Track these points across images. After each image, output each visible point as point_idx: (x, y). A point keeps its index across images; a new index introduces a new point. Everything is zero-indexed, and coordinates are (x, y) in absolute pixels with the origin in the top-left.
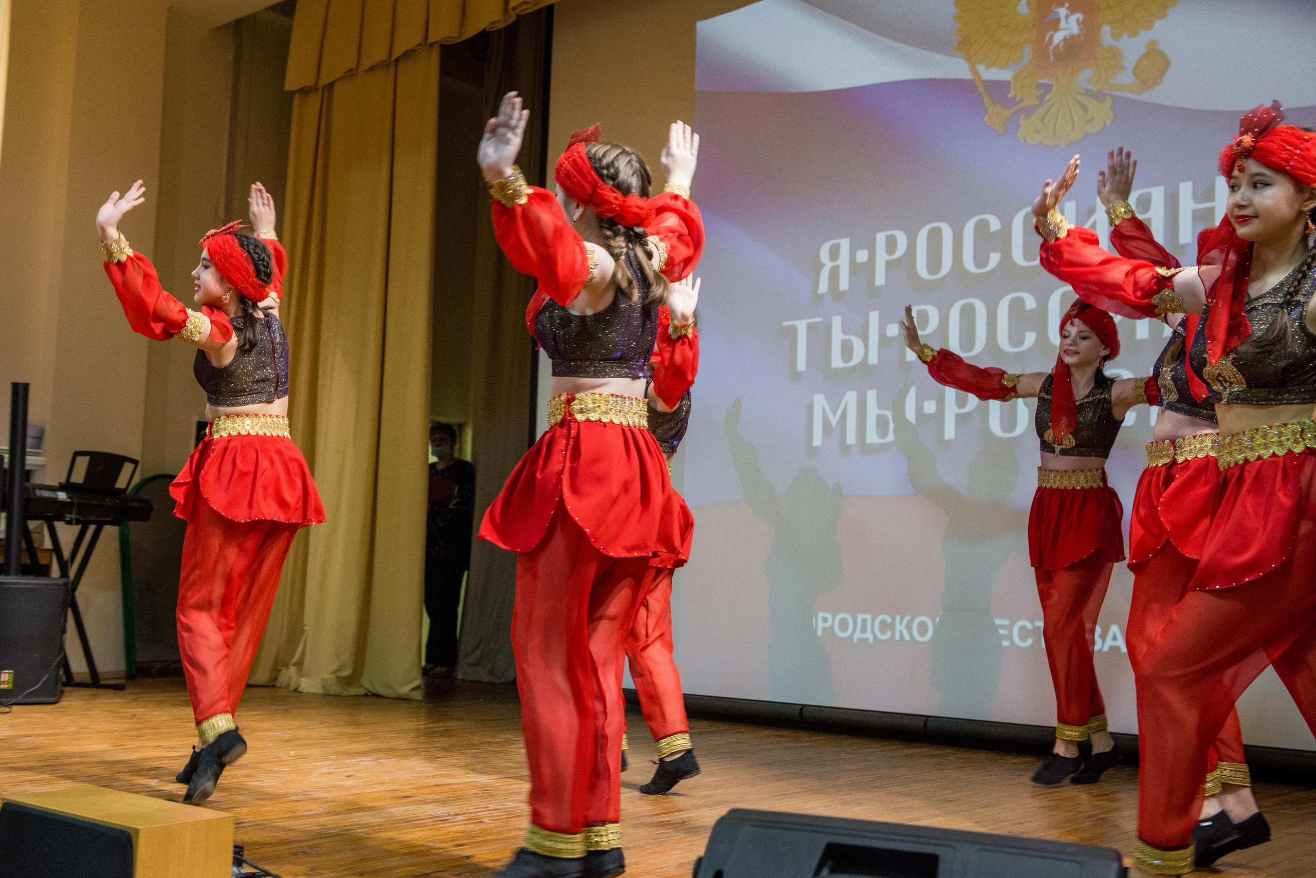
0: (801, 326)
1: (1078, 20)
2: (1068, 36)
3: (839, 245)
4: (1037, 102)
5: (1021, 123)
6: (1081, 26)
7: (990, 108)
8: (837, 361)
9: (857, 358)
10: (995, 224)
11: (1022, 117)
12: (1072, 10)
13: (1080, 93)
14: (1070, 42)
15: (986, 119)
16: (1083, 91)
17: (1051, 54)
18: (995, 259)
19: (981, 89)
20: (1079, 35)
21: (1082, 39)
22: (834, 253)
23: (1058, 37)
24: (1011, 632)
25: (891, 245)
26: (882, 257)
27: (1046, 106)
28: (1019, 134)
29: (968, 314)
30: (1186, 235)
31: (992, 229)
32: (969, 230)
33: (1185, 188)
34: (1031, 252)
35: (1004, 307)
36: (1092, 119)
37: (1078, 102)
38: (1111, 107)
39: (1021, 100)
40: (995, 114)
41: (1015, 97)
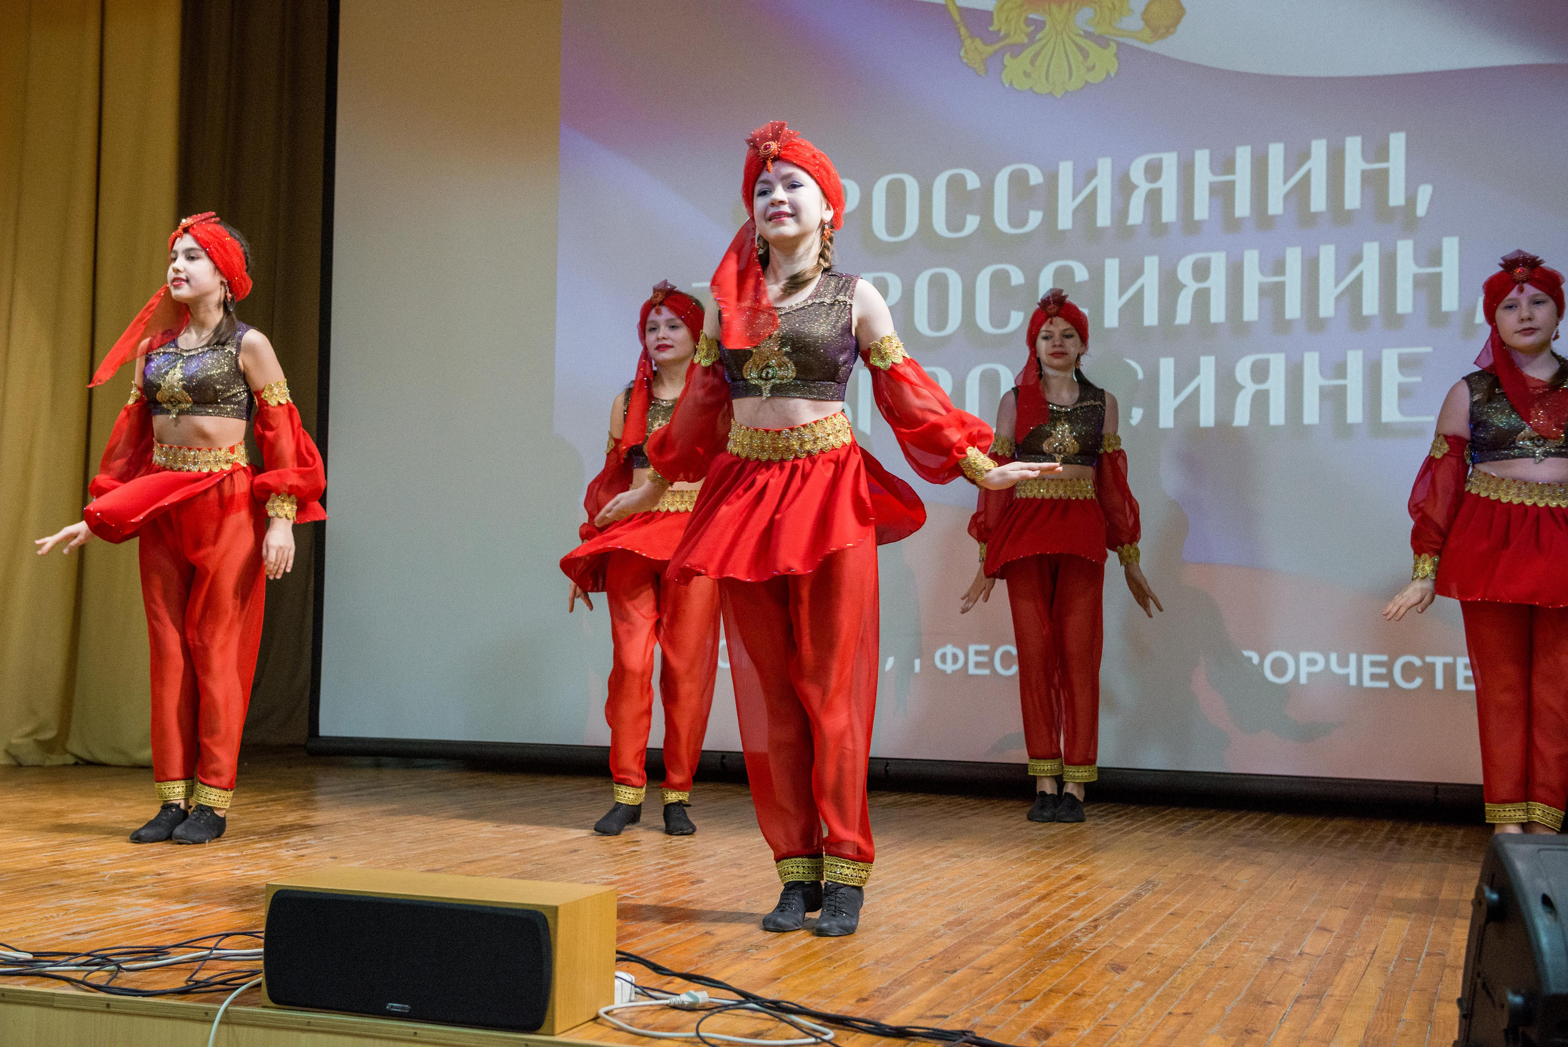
4: (1026, 40)
5: (1006, 61)
7: (968, 42)
10: (973, 181)
11: (1007, 56)
13: (1079, 35)
15: (962, 54)
16: (1082, 33)
18: (972, 222)
19: (956, 16)
24: (992, 659)
27: (1036, 47)
28: (1003, 76)
29: (939, 286)
30: (1201, 210)
31: (970, 187)
32: (940, 185)
33: (1202, 158)
34: (1017, 218)
35: (983, 281)
36: (1094, 67)
37: (1076, 44)
38: (1116, 55)
39: (1007, 36)
40: (973, 49)
41: (998, 31)
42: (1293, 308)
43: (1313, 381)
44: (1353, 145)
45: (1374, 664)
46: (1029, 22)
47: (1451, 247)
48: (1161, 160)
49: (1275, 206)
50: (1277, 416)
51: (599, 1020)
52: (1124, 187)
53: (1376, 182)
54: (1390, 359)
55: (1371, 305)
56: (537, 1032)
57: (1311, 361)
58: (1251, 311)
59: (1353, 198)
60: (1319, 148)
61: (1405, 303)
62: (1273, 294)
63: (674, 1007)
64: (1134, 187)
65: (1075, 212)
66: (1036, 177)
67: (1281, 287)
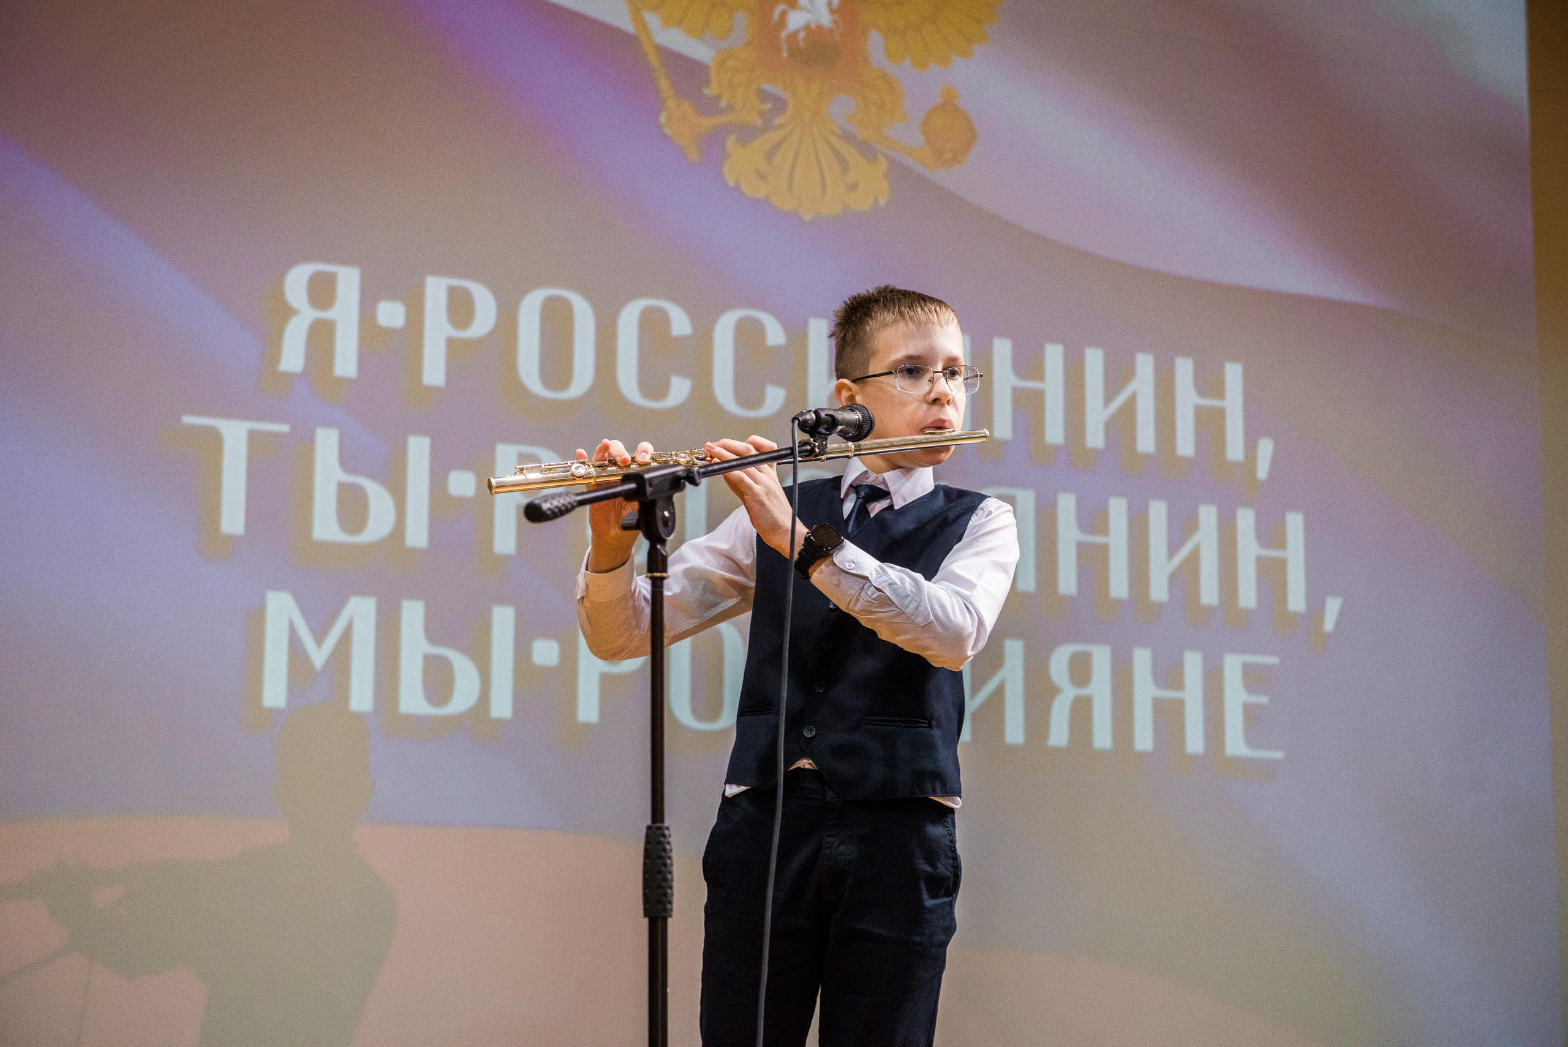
0: (234, 433)
1: (830, 3)
2: (813, 26)
3: (333, 276)
4: (759, 122)
5: (730, 149)
6: (836, 17)
7: (671, 103)
8: (326, 526)
9: (378, 529)
10: (680, 324)
11: (731, 140)
13: (834, 133)
14: (814, 32)
15: (663, 119)
16: (839, 132)
17: (784, 46)
18: (680, 389)
20: (831, 31)
21: (837, 39)
22: (322, 292)
23: (796, 20)
25: (461, 309)
26: (438, 329)
27: (775, 136)
28: (726, 169)
30: (1003, 426)
31: (676, 330)
32: (628, 320)
33: (1003, 350)
34: (748, 393)
36: (856, 185)
37: (829, 144)
38: (886, 176)
39: (730, 108)
40: (680, 120)
41: (718, 98)
42: (1118, 585)
43: (1145, 690)
44: (1184, 370)
46: (763, 96)
47: (1295, 524)
49: (1095, 436)
53: (1211, 425)
54: (1233, 668)
55: (1209, 593)
57: (1142, 659)
58: (1066, 580)
59: (1185, 441)
60: (1145, 366)
61: (1248, 596)
62: (1094, 561)
66: (775, 334)
67: (1104, 549)
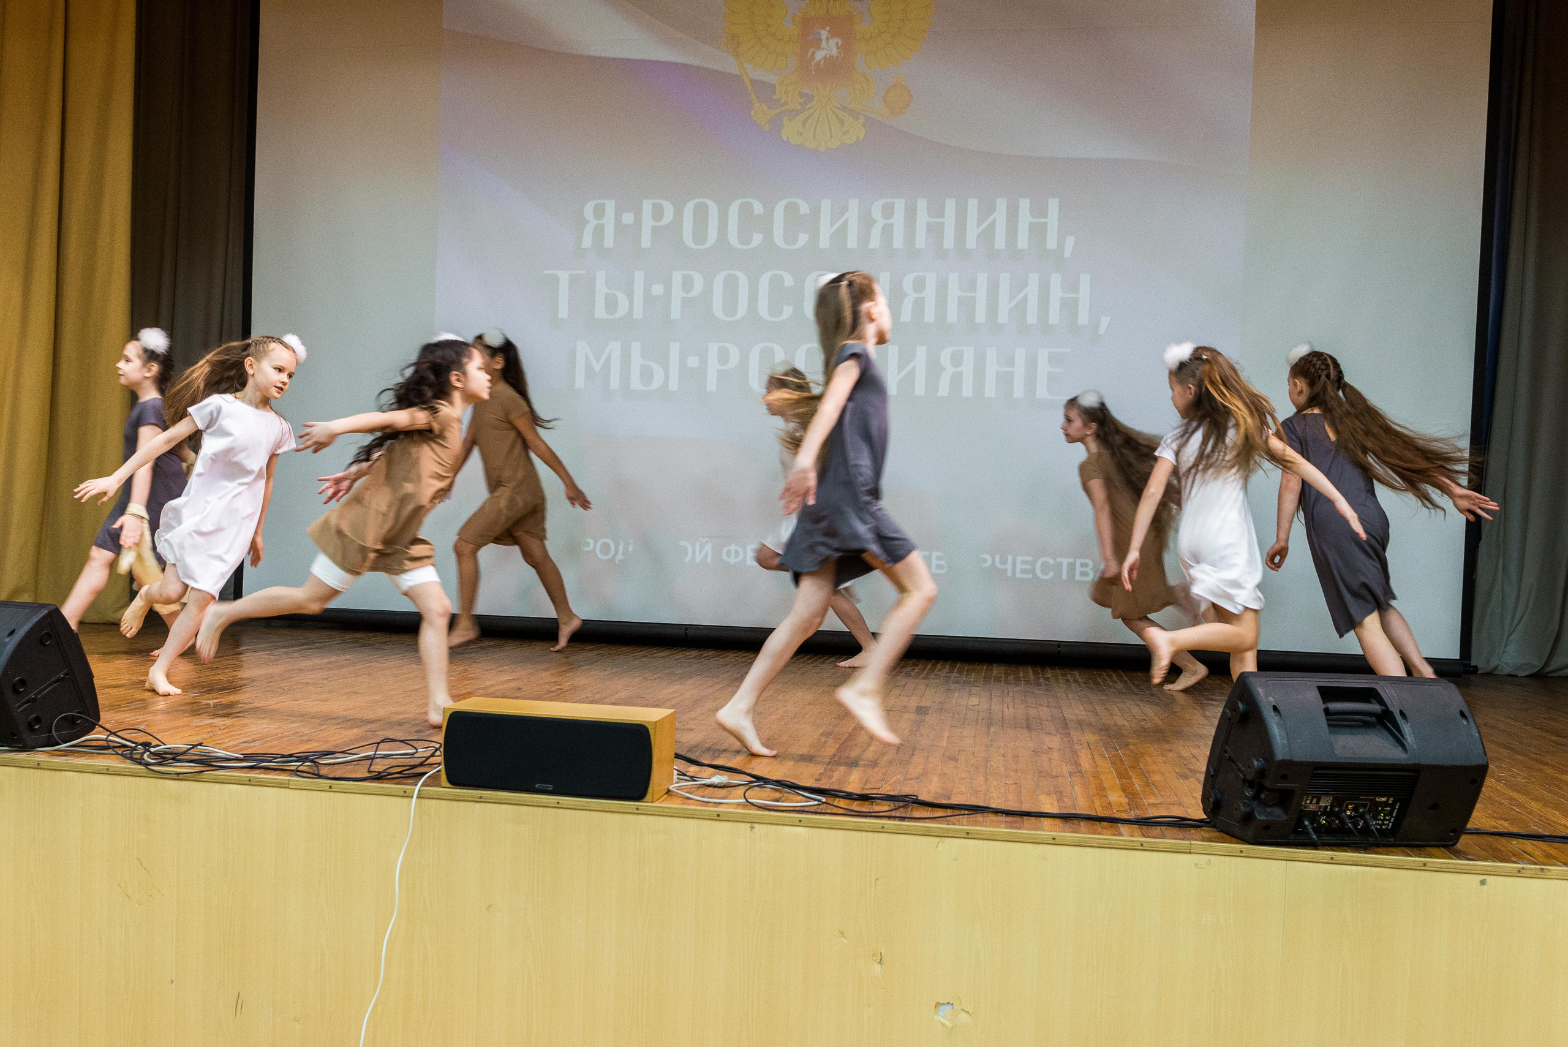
0: (564, 276)
1: (837, 44)
2: (828, 55)
3: (604, 205)
4: (799, 108)
5: (784, 122)
6: (840, 51)
7: (757, 106)
8: (600, 312)
9: (622, 311)
10: (758, 208)
11: (785, 119)
12: (832, 34)
14: (830, 61)
15: (752, 114)
16: (840, 106)
17: (813, 68)
18: (757, 239)
19: (748, 86)
20: (837, 57)
21: (840, 61)
22: (599, 212)
23: (819, 55)
25: (658, 213)
26: (648, 223)
27: (807, 113)
28: (782, 133)
29: (731, 285)
30: (920, 242)
31: (756, 212)
32: (734, 209)
33: (922, 204)
34: (790, 238)
35: (765, 280)
36: (848, 132)
37: (835, 115)
38: (864, 125)
39: (786, 103)
40: (761, 113)
41: (780, 98)
42: (980, 316)
43: (992, 368)
44: (1025, 204)
45: (1023, 562)
47: (1085, 280)
48: (894, 203)
49: (971, 242)
50: (967, 391)
51: (670, 793)
52: (867, 221)
53: (1038, 232)
54: (1043, 355)
55: (1032, 318)
56: (644, 800)
57: (991, 354)
58: (952, 316)
59: (1023, 242)
60: (1002, 205)
61: (1054, 317)
62: (967, 305)
63: (709, 786)
64: (875, 221)
65: (831, 236)
66: (804, 208)
67: (973, 300)
